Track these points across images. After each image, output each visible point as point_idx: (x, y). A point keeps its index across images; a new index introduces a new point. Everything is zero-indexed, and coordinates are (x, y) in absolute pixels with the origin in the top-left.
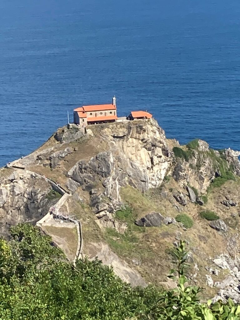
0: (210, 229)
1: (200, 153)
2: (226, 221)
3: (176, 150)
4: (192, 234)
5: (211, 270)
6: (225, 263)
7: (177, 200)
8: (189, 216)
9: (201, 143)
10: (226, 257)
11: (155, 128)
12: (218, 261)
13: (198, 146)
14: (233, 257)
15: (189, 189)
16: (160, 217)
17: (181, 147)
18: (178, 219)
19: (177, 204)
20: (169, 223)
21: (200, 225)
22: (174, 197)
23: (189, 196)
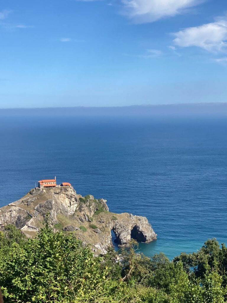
0: (93, 232)
1: (90, 200)
2: (100, 229)
3: (80, 199)
4: (86, 234)
5: (93, 250)
6: (100, 247)
7: (80, 220)
8: (85, 227)
9: (91, 196)
10: (100, 244)
11: (72, 190)
12: (96, 246)
13: (90, 197)
14: (103, 244)
15: (85, 215)
16: (73, 227)
17: (83, 198)
18: (80, 228)
19: (80, 222)
20: (77, 230)
21: (89, 230)
22: (79, 219)
23: (85, 218)
